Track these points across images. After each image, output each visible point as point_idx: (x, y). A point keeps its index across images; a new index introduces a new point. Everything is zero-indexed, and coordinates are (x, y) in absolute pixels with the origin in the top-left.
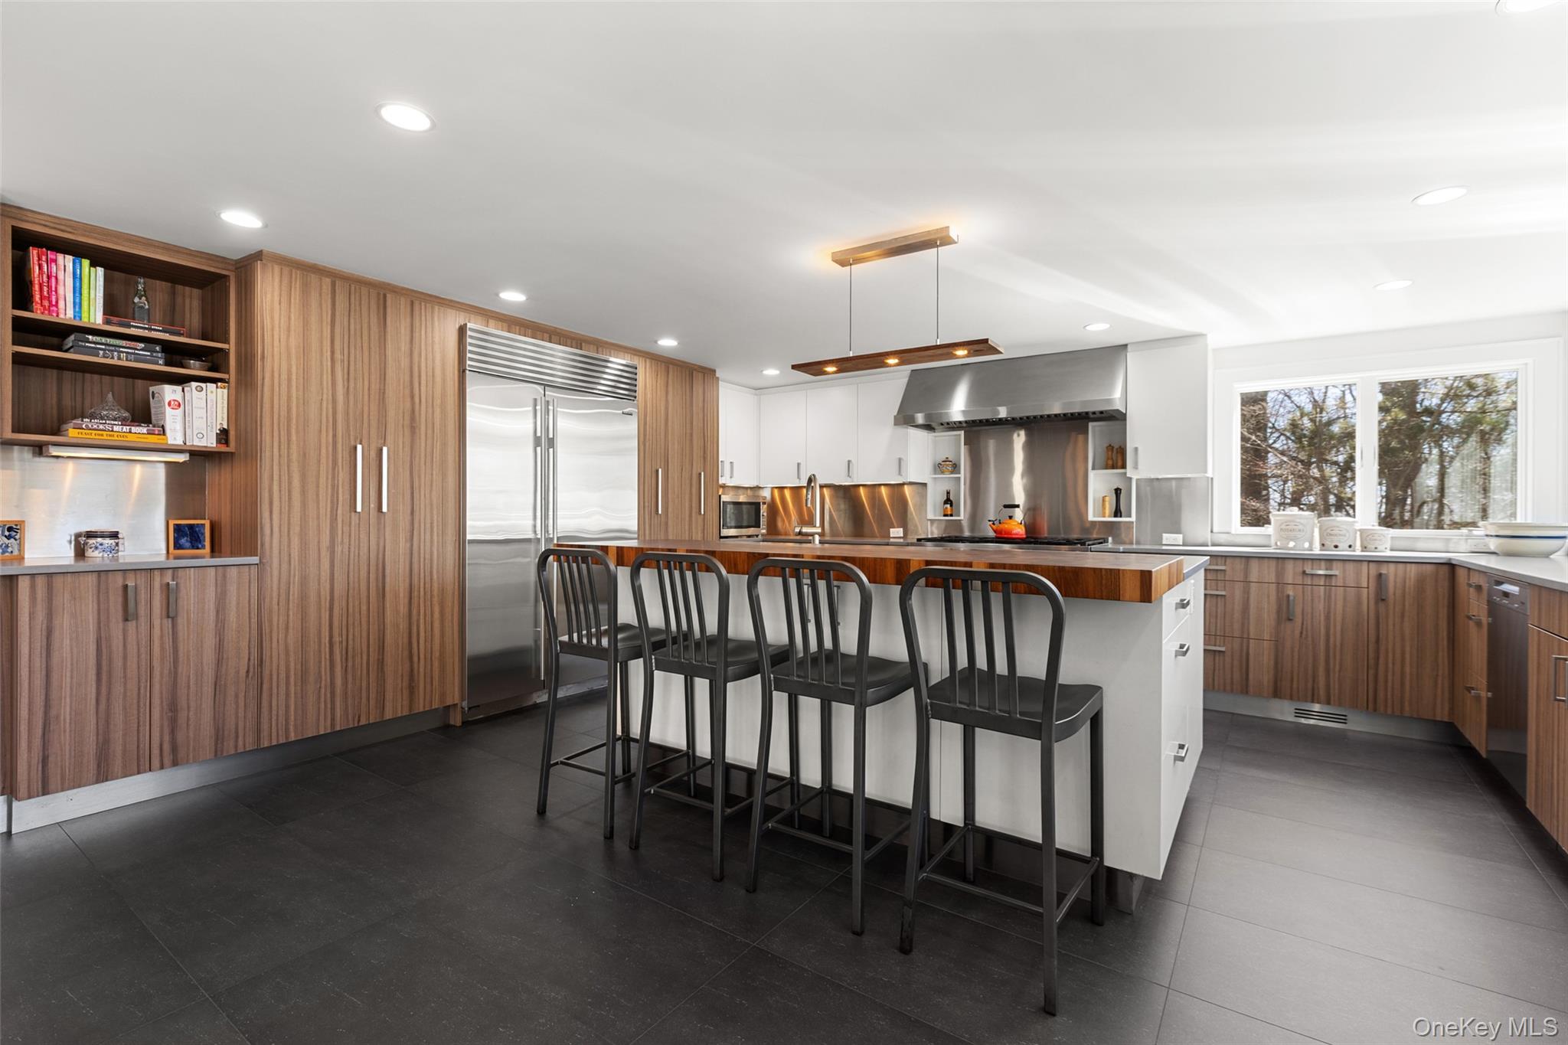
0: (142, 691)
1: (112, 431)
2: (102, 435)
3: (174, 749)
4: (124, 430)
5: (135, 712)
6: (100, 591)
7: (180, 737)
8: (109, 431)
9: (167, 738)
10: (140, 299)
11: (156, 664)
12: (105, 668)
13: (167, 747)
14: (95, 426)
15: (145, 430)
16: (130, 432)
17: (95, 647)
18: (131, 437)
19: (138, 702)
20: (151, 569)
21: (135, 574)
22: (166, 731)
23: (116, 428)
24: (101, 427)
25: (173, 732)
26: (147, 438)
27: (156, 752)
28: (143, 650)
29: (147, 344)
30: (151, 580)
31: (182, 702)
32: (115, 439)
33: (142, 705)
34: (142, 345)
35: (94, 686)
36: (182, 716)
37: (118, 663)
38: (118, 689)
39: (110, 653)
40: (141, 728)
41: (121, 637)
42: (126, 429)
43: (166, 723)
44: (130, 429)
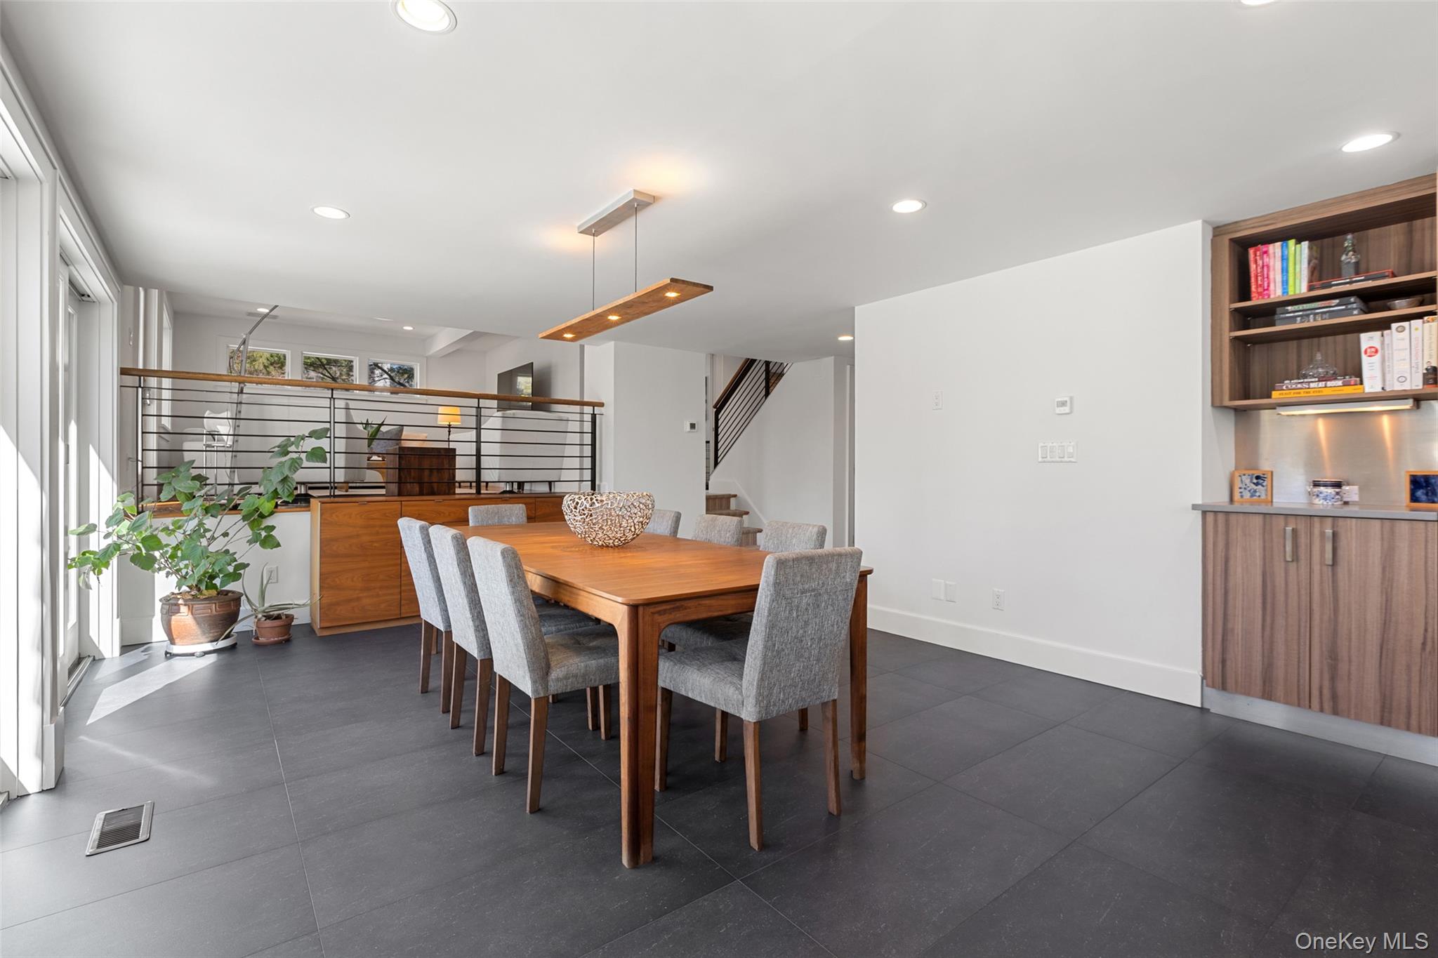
0: (1302, 630)
1: (1309, 388)
2: (1299, 393)
3: (1334, 697)
4: (1320, 386)
5: (1296, 647)
6: (1266, 531)
7: (1341, 687)
8: (1306, 388)
9: (1326, 684)
10: (1347, 255)
11: (1316, 607)
12: (1269, 600)
13: (1326, 692)
14: (1294, 386)
15: (1340, 383)
16: (1326, 387)
17: (1261, 579)
18: (1327, 392)
19: (1299, 639)
20: (1311, 516)
21: (1296, 519)
22: (1326, 676)
23: (1312, 385)
24: (1299, 386)
25: (1333, 679)
26: (1343, 390)
27: (1315, 693)
28: (1303, 592)
29: (1342, 299)
30: (1311, 526)
31: (1343, 653)
32: (1312, 395)
33: (1302, 644)
34: (1337, 301)
35: (1260, 613)
36: (1343, 667)
37: (1280, 597)
38: (1280, 621)
39: (1274, 586)
40: (1301, 665)
41: (1283, 575)
42: (1322, 384)
43: (1326, 669)
44: (1326, 384)
